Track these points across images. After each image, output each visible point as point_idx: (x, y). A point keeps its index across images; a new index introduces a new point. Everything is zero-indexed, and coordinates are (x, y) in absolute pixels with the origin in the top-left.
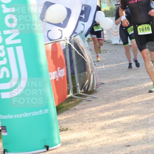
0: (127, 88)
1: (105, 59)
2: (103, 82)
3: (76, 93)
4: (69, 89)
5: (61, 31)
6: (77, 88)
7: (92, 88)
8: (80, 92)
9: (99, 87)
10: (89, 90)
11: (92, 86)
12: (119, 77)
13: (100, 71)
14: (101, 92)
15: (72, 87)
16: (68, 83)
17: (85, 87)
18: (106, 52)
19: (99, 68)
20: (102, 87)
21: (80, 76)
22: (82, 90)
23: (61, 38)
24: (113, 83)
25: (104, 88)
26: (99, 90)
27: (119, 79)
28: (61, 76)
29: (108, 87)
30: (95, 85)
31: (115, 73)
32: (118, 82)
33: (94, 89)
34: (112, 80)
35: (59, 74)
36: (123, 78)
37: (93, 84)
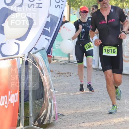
0: (92, 123)
1: (68, 83)
2: (62, 113)
3: (28, 125)
4: (20, 120)
5: (18, 45)
6: (30, 119)
7: (48, 120)
8: (33, 125)
9: (56, 119)
10: (44, 123)
11: (48, 118)
12: (83, 108)
13: (60, 99)
14: (59, 126)
15: (24, 117)
16: (19, 111)
17: (40, 119)
18: (70, 75)
19: (60, 95)
20: (61, 119)
21: (36, 104)
22: (36, 122)
23: (17, 54)
24: (75, 116)
25: (64, 121)
26: (57, 123)
27: (83, 111)
28: (11, 103)
29: (69, 119)
30: (52, 117)
31: (79, 102)
32: (82, 115)
33: (50, 122)
34: (74, 111)
35: (9, 100)
36: (89, 110)
37: (50, 115)
